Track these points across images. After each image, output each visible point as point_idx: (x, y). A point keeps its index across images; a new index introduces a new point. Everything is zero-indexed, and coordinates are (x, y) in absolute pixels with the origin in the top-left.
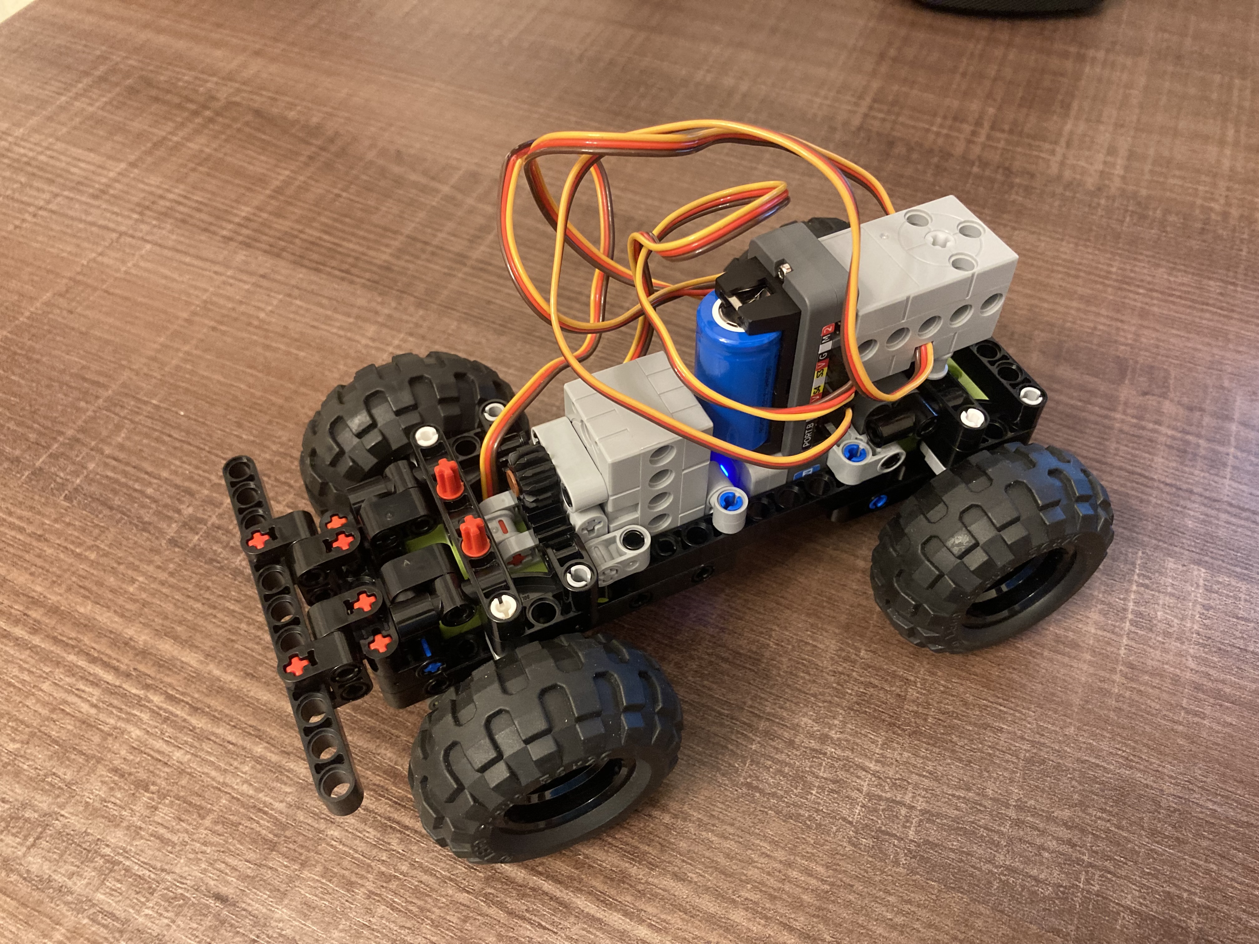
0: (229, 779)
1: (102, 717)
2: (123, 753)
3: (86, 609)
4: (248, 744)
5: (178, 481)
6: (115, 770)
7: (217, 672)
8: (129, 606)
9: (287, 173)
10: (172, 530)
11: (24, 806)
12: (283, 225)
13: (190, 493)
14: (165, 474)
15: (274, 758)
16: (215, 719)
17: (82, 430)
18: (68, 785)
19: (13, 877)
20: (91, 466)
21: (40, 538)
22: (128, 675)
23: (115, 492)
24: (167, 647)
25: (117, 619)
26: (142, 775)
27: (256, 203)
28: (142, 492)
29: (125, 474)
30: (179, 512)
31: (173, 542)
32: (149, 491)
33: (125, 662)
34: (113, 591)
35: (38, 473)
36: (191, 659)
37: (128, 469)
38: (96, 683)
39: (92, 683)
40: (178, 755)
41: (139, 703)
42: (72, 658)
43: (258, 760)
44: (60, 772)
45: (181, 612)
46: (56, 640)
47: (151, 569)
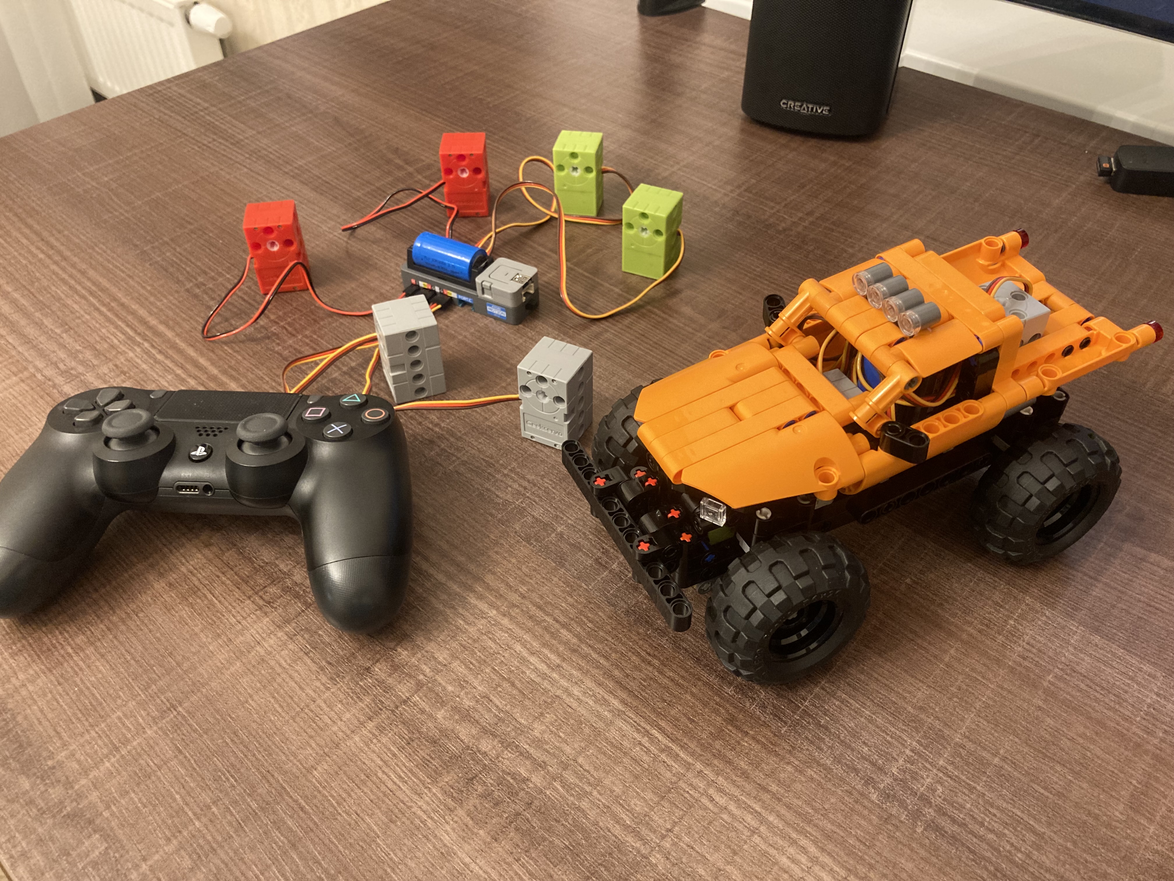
0: (160, 379)
1: (121, 346)
2: (122, 360)
3: (135, 307)
4: (175, 369)
5: (203, 268)
6: (116, 366)
7: (178, 341)
8: (155, 310)
9: (334, 149)
10: (189, 285)
11: (72, 369)
12: (316, 172)
13: (205, 273)
14: (199, 264)
15: (183, 376)
16: (167, 357)
17: (172, 240)
18: (94, 366)
19: (55, 391)
20: (168, 254)
21: (130, 277)
22: (139, 334)
23: (173, 266)
24: (162, 328)
25: (147, 314)
26: (126, 369)
27: (310, 159)
28: (185, 269)
29: (181, 260)
30: (196, 280)
31: (187, 290)
32: (188, 269)
33: (141, 329)
34: (150, 303)
35: (143, 252)
36: (170, 334)
37: (184, 259)
38: (124, 333)
39: (123, 334)
40: (144, 366)
41: (139, 345)
42: (120, 323)
43: (177, 375)
44: (93, 361)
45: (175, 317)
46: (117, 315)
47: (171, 298)
